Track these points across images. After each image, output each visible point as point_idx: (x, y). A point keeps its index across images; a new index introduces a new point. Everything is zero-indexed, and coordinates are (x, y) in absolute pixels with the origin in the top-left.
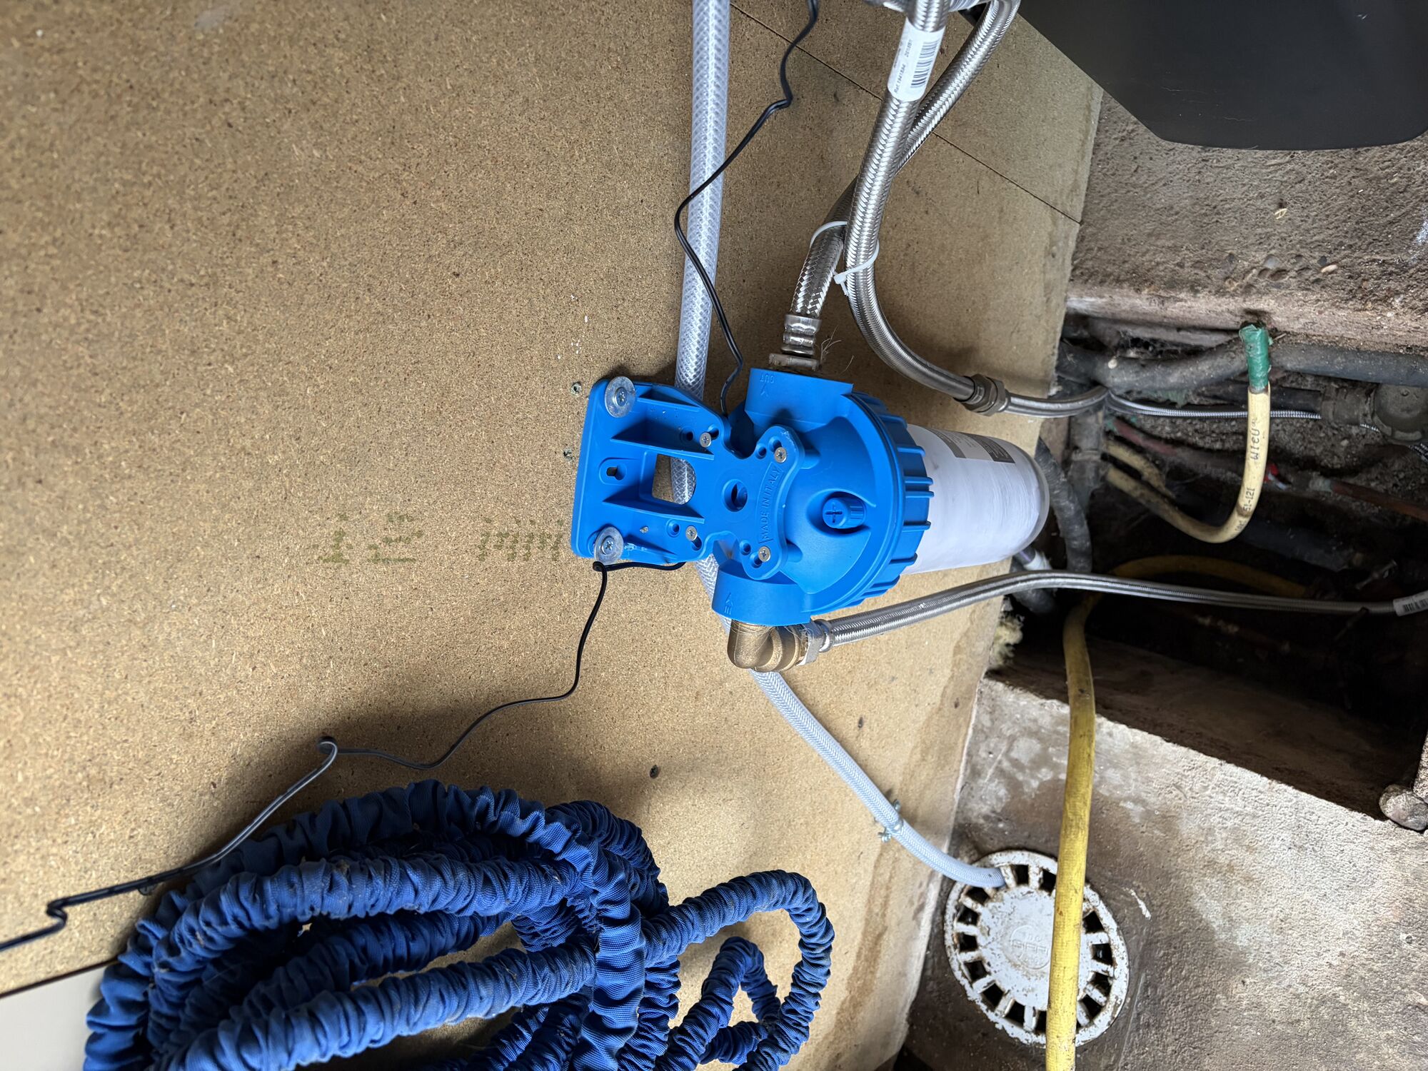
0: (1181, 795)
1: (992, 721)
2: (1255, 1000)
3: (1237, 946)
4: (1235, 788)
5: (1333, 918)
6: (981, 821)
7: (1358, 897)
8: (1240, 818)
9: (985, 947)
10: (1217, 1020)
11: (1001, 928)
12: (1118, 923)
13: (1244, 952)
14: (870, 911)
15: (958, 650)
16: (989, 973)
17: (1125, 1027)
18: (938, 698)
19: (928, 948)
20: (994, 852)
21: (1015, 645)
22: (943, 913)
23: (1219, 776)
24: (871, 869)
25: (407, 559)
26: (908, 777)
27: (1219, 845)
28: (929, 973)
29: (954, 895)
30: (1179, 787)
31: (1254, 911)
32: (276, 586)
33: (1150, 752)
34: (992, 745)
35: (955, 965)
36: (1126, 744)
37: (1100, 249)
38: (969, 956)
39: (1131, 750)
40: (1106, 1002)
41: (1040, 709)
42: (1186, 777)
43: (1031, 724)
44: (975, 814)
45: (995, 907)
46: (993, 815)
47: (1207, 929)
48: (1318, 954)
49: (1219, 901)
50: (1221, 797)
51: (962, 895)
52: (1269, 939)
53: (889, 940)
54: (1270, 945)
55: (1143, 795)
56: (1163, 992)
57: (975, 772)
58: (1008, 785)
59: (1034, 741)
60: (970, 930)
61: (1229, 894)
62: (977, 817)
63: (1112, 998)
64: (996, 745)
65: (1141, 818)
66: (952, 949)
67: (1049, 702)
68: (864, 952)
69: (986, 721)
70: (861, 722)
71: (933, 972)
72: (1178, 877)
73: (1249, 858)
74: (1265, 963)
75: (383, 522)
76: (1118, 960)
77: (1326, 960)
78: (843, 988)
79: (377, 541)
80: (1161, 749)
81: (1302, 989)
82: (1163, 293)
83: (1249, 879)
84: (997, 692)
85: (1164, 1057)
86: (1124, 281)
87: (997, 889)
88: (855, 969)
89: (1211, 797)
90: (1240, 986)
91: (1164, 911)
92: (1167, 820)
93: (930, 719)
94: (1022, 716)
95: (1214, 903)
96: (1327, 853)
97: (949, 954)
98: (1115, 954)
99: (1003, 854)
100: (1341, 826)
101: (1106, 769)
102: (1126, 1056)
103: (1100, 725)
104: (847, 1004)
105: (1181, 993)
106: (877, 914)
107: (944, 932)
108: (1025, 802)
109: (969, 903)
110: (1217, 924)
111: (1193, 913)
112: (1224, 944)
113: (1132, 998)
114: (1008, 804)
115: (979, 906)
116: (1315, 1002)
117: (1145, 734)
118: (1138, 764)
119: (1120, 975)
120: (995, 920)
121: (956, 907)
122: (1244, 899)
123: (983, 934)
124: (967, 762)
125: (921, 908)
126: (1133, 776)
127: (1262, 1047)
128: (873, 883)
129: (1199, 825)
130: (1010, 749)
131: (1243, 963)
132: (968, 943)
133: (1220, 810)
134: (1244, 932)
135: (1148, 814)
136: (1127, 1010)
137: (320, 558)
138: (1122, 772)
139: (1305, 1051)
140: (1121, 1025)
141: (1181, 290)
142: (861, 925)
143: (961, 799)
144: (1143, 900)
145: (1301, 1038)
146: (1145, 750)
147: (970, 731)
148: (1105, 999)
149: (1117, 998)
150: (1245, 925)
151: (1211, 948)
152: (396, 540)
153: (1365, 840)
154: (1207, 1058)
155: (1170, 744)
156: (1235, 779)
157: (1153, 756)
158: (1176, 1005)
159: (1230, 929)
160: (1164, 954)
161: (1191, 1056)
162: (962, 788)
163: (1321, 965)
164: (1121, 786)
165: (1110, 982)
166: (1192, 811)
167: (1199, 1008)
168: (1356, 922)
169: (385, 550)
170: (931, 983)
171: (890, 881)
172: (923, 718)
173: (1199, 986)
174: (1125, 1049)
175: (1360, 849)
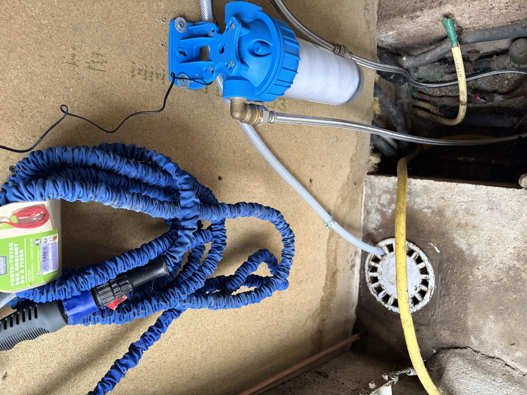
0: (444, 201)
1: (372, 191)
2: (484, 275)
3: (474, 255)
4: (463, 192)
5: (509, 234)
6: (373, 231)
7: (517, 223)
8: (467, 204)
9: (381, 280)
10: (470, 286)
11: (386, 271)
12: (428, 258)
13: (477, 256)
14: (328, 261)
15: (352, 161)
16: (384, 290)
17: (436, 298)
18: (346, 179)
19: (360, 284)
20: (379, 242)
21: (378, 164)
22: (364, 270)
23: (457, 189)
24: (326, 242)
25: (102, 70)
26: (337, 209)
27: (461, 217)
28: (362, 295)
29: (367, 262)
30: (443, 198)
31: (478, 239)
32: (50, 68)
33: (430, 187)
34: (373, 200)
35: (371, 289)
36: (421, 187)
37: (387, 6)
38: (376, 285)
39: (423, 188)
40: (427, 289)
41: (388, 182)
42: (445, 193)
43: (385, 189)
44: (370, 229)
45: (382, 263)
46: (377, 227)
47: (461, 251)
48: (505, 250)
49: (464, 239)
50: (459, 197)
51: (370, 261)
52: (485, 249)
53: (340, 276)
54: (486, 251)
55: (430, 205)
56: (448, 280)
57: (368, 212)
58: (381, 214)
59: (388, 195)
60: (375, 274)
61: (468, 235)
62: (371, 230)
63: (429, 287)
64: (374, 200)
65: (431, 214)
66: (369, 283)
67: (391, 178)
68: (329, 278)
69: (369, 191)
70: (311, 181)
71: (363, 294)
72: (447, 234)
73: (473, 218)
74: (485, 259)
75: (91, 54)
76: (429, 272)
77: (509, 251)
78: (322, 290)
79: (89, 61)
80: (434, 185)
81: (501, 266)
82: (411, 15)
83: (474, 227)
84: (372, 179)
85: (453, 306)
86: (397, 15)
87: (382, 256)
88: (326, 284)
89: (455, 198)
90: (477, 270)
91: (444, 248)
92: (440, 212)
93: (343, 186)
94: (382, 186)
95: (462, 240)
96: (502, 208)
97: (368, 286)
98: (428, 269)
99: (383, 241)
100: (506, 196)
101: (415, 198)
102: (438, 310)
103: (411, 182)
104: (324, 298)
105: (455, 279)
106: (332, 263)
107: (365, 277)
108: (388, 219)
109: (373, 264)
110: (465, 248)
111: (455, 246)
112: (469, 255)
113: (437, 286)
114: (382, 222)
115: (377, 264)
116: (507, 270)
117: (427, 180)
118: (427, 193)
119: (431, 278)
120: (383, 268)
121: (368, 267)
122: (473, 235)
123: (380, 275)
124: (365, 209)
125: (353, 266)
126: (426, 198)
127: (489, 293)
128: (328, 249)
129: (452, 211)
130: (379, 200)
131: (477, 261)
132: (375, 280)
133: (459, 202)
134: (475, 248)
135: (433, 212)
136: (436, 292)
137: (67, 62)
138: (421, 198)
139: (506, 291)
140: (434, 297)
141: (417, 12)
142: (325, 265)
143: (364, 224)
144: (436, 246)
145: (504, 286)
146: (429, 187)
147: (364, 196)
148: (427, 288)
149: (431, 287)
150: (475, 246)
151: (464, 258)
152: (97, 62)
153: (516, 199)
154: (469, 303)
155: (437, 182)
156: (463, 189)
157: (432, 188)
158: (454, 284)
159: (470, 249)
160: (447, 265)
161: (463, 304)
162: (364, 220)
163: (507, 254)
164: (422, 203)
165: (428, 281)
166: (449, 206)
167: (463, 283)
168: (518, 233)
169: (93, 65)
170: (363, 298)
171: (336, 250)
172: (340, 185)
173: (461, 274)
174: (437, 307)
175: (514, 203)
